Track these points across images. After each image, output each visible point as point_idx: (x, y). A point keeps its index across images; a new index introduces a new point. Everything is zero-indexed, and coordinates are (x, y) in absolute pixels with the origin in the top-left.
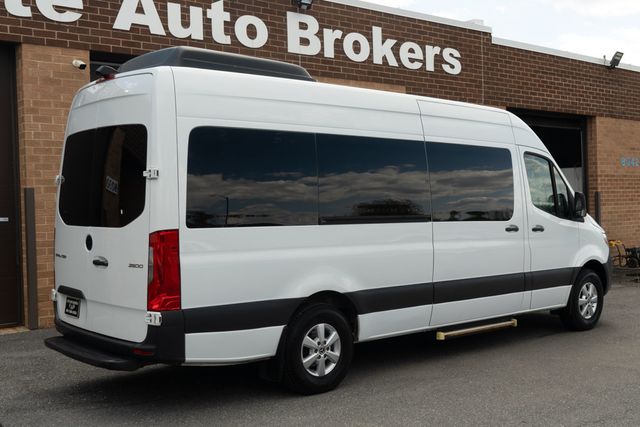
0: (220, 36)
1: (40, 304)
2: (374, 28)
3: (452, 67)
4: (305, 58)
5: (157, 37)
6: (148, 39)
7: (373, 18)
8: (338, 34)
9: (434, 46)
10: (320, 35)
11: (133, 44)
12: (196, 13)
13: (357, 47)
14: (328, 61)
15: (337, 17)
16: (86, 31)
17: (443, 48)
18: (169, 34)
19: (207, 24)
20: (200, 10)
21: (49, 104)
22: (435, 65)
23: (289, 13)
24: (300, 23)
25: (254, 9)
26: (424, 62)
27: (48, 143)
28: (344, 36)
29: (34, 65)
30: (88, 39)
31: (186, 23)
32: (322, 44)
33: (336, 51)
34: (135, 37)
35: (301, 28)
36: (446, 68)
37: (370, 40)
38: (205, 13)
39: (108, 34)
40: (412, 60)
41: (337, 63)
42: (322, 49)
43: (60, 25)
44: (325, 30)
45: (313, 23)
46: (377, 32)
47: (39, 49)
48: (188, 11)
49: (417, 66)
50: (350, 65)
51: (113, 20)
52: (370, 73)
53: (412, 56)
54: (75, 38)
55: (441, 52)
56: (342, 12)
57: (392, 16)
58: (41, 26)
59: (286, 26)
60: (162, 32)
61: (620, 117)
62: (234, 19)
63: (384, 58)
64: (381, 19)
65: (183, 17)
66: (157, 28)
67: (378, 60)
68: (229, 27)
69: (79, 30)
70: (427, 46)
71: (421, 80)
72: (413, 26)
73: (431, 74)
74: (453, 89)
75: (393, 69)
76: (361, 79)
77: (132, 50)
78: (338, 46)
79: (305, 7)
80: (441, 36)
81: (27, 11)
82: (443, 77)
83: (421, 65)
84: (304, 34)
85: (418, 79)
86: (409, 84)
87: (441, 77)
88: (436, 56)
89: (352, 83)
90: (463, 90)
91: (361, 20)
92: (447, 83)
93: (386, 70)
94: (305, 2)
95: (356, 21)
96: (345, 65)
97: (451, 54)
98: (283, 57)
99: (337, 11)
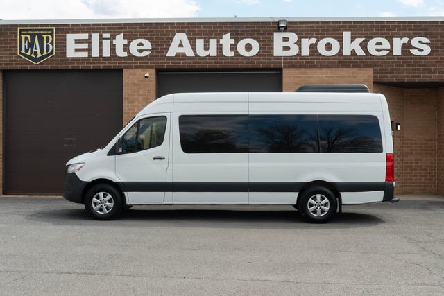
0: (227, 53)
2: (344, 33)
3: (421, 50)
4: (286, 58)
5: (190, 58)
6: (185, 59)
7: (345, 26)
8: (313, 40)
9: (402, 38)
10: (299, 43)
11: (176, 63)
12: (213, 42)
13: (328, 47)
14: (305, 58)
15: (313, 30)
16: (153, 59)
17: (411, 38)
18: (196, 55)
19: (220, 47)
20: (216, 40)
21: (134, 95)
22: (402, 51)
23: (275, 33)
24: (283, 38)
25: (251, 34)
26: (391, 50)
28: (317, 41)
29: (128, 78)
30: (154, 63)
31: (206, 48)
32: (300, 48)
33: (311, 52)
34: (178, 59)
35: (284, 41)
36: (414, 52)
37: (341, 41)
38: (218, 42)
39: (164, 59)
40: (378, 50)
41: (311, 59)
42: (300, 51)
43: (140, 58)
44: (303, 40)
45: (293, 37)
46: (347, 35)
47: (131, 71)
48: (208, 42)
49: (384, 53)
50: (322, 59)
51: (167, 52)
52: (339, 62)
53: (379, 47)
54: (148, 63)
55: (410, 41)
56: (317, 27)
57: (362, 22)
58: (132, 60)
59: (273, 41)
60: (192, 55)
62: (237, 42)
63: (353, 51)
64: (350, 26)
65: (205, 45)
66: (190, 53)
68: (233, 47)
69: (149, 59)
71: (389, 62)
72: (381, 26)
73: (398, 57)
74: (422, 66)
75: (361, 57)
76: (332, 67)
77: (176, 66)
78: (313, 48)
79: (283, 29)
80: (410, 30)
81: (125, 54)
82: (412, 58)
83: (388, 52)
84: (286, 44)
85: (385, 62)
86: (376, 66)
87: (409, 58)
88: (404, 44)
89: (324, 70)
90: (433, 66)
91: (333, 29)
92: (415, 62)
93: (354, 59)
94: (282, 25)
95: (328, 30)
96: (318, 59)
97: (420, 42)
98: (270, 59)
99: (313, 27)
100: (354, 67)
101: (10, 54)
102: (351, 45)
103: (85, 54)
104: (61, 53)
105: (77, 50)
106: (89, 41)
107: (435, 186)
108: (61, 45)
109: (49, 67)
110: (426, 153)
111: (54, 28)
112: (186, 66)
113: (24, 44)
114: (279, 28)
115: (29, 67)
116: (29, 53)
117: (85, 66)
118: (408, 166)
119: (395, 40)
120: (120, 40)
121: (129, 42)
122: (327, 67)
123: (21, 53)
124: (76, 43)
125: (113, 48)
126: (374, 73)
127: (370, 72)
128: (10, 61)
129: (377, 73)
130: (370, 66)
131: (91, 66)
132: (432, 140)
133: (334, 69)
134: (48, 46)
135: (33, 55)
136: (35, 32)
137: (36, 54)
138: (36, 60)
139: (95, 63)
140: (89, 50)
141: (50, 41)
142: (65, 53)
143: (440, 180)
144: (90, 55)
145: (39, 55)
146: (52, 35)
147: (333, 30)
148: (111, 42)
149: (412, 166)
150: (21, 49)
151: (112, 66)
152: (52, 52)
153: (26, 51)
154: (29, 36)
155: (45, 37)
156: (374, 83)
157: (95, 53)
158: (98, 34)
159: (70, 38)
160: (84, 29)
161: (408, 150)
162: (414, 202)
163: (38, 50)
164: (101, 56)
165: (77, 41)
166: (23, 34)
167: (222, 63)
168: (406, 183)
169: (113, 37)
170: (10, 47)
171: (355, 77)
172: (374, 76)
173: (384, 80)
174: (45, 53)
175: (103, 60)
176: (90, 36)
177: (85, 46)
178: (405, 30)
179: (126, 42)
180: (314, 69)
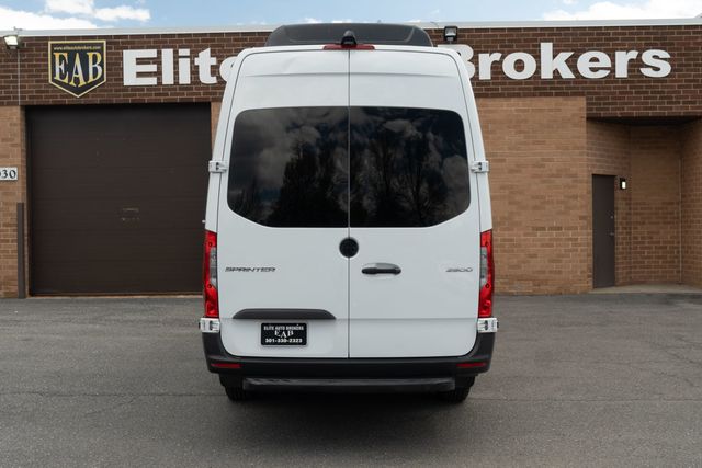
2: (542, 44)
3: (657, 69)
7: (544, 35)
8: (497, 56)
9: (628, 50)
10: (474, 60)
13: (519, 66)
14: (484, 83)
15: (496, 41)
17: (641, 51)
22: (629, 71)
26: (613, 69)
28: (503, 57)
32: (477, 68)
33: (493, 73)
36: (646, 72)
37: (537, 57)
40: (594, 70)
41: (494, 84)
42: (477, 73)
44: (481, 55)
45: (466, 51)
46: (546, 48)
49: (602, 74)
50: (510, 84)
52: (536, 89)
53: (595, 65)
55: (640, 55)
56: (501, 35)
57: (568, 29)
63: (556, 72)
64: (551, 35)
70: (617, 53)
71: (609, 88)
72: (598, 34)
73: (623, 80)
74: (659, 92)
75: (568, 81)
76: (526, 96)
78: (497, 67)
79: (451, 39)
80: (639, 39)
81: (213, 80)
82: (642, 82)
83: (608, 72)
85: (603, 88)
86: (590, 93)
87: (639, 82)
88: (631, 60)
89: (514, 100)
90: (674, 92)
91: (526, 39)
92: (647, 87)
93: (558, 83)
94: (451, 33)
95: (519, 41)
96: (504, 84)
97: (655, 57)
99: (496, 36)
100: (557, 95)
101: (37, 81)
102: (553, 63)
103: (153, 81)
104: (116, 80)
105: (140, 74)
106: (158, 61)
107: (678, 272)
108: (115, 68)
109: (97, 101)
110: (664, 223)
111: (105, 42)
113: (59, 67)
114: (446, 38)
115: (67, 101)
116: (66, 81)
117: (153, 98)
118: (637, 243)
119: (619, 54)
120: (205, 59)
121: (220, 62)
122: (518, 95)
123: (53, 80)
124: (138, 63)
125: (195, 71)
126: (587, 104)
127: (581, 102)
128: (37, 92)
129: (593, 104)
130: (582, 94)
131: (162, 99)
132: (672, 203)
133: (529, 99)
134: (95, 70)
135: (72, 83)
136: (75, 48)
137: (77, 81)
138: (78, 90)
139: (167, 95)
140: (158, 74)
141: (99, 61)
142: (122, 79)
143: (686, 262)
144: (160, 83)
145: (82, 83)
146: (101, 52)
147: (526, 41)
148: (192, 62)
149: (643, 243)
150: (54, 74)
151: (194, 99)
152: (102, 78)
153: (62, 77)
154: (65, 55)
155: (90, 55)
156: (587, 119)
157: (168, 79)
158: (172, 50)
159: (130, 56)
160: (150, 42)
161: (639, 218)
162: (649, 295)
163: (80, 75)
164: (176, 83)
165: (140, 61)
166: (56, 51)
168: (635, 267)
169: (194, 55)
170: (38, 71)
171: (559, 110)
172: (587, 109)
173: (603, 114)
174: (91, 79)
175: (180, 89)
176: (159, 53)
177: (153, 68)
178: (633, 39)
179: (214, 61)
180: (498, 99)
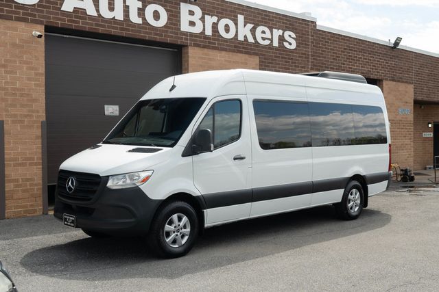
1: (7, 202)
2: (239, 15)
3: (290, 44)
4: (192, 35)
5: (91, 17)
6: (85, 18)
7: (239, 9)
8: (215, 19)
9: (278, 29)
10: (203, 19)
11: (75, 22)
13: (227, 29)
14: (207, 37)
15: (215, 8)
16: (42, 11)
17: (284, 31)
18: (100, 15)
19: (126, 9)
21: (15, 61)
22: (279, 43)
23: (182, 4)
24: (190, 11)
25: (158, 0)
26: (271, 40)
27: (14, 89)
28: (218, 21)
30: (44, 17)
31: (111, 8)
32: (204, 26)
33: (213, 31)
34: (76, 17)
35: (190, 14)
36: (286, 44)
37: (236, 24)
38: (124, 2)
39: (57, 14)
40: (264, 39)
41: (213, 39)
42: (204, 29)
43: (24, 7)
44: (206, 16)
45: (198, 11)
46: (241, 18)
47: (9, 23)
49: (267, 42)
50: (222, 41)
51: (61, 5)
52: (235, 47)
53: (264, 36)
54: (35, 16)
55: (283, 33)
56: (218, 4)
57: (251, 8)
58: (11, 7)
59: (180, 12)
60: (95, 14)
61: (398, 81)
62: (145, 6)
63: (245, 37)
64: (243, 10)
65: (110, 4)
66: (91, 11)
67: (241, 38)
68: (141, 12)
69: (37, 11)
70: (274, 29)
71: (269, 52)
72: (265, 15)
73: (276, 48)
74: (291, 59)
75: (251, 44)
76: (229, 51)
77: (74, 26)
78: (215, 27)
80: (283, 23)
82: (284, 51)
83: (270, 42)
84: (192, 18)
85: (267, 52)
86: (261, 54)
87: (282, 51)
88: (280, 36)
89: (223, 53)
90: (297, 60)
92: (286, 55)
93: (247, 45)
95: (226, 10)
96: (219, 40)
97: (290, 36)
98: (177, 33)
99: (214, 3)
100: (246, 53)
102: (244, 30)
112: (87, 28)
119: (275, 31)
122: (226, 50)
126: (260, 62)
127: (257, 60)
129: (262, 62)
130: (256, 54)
133: (231, 53)
147: (230, 11)
167: (128, 30)
171: (246, 64)
172: (260, 65)
178: (280, 22)
180: (214, 51)
